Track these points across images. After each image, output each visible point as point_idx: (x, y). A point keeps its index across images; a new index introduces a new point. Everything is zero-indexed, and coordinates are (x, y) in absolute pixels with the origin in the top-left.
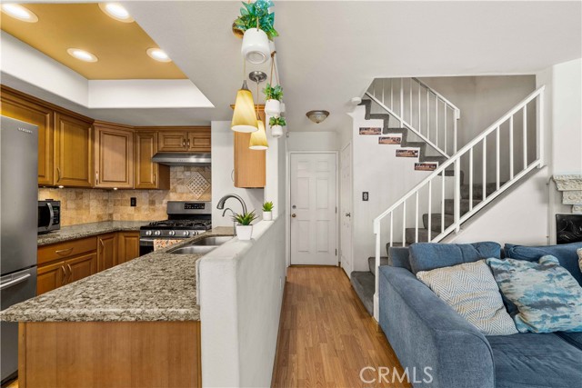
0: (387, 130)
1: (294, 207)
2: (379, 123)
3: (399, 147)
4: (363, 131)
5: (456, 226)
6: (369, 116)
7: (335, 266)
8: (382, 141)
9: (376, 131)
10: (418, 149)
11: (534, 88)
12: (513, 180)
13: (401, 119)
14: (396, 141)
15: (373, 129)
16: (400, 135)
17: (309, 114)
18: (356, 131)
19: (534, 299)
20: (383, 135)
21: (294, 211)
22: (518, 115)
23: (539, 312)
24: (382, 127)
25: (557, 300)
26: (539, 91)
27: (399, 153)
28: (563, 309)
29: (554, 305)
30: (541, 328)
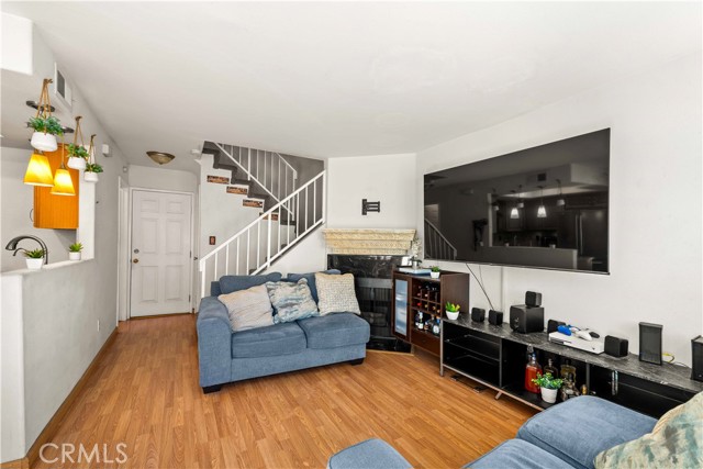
0: (235, 180)
1: (136, 251)
2: (228, 174)
3: (246, 197)
4: (211, 179)
5: (268, 263)
6: (217, 165)
7: (189, 314)
8: (229, 190)
9: (224, 180)
10: (263, 201)
11: (322, 170)
13: (248, 173)
14: (243, 192)
15: (221, 178)
16: (247, 187)
17: (150, 154)
18: (204, 178)
19: (283, 303)
20: (231, 185)
21: (135, 256)
22: (311, 186)
23: (285, 310)
24: (230, 178)
25: (294, 302)
26: (323, 173)
27: (246, 203)
28: (296, 306)
29: (292, 305)
30: (284, 319)
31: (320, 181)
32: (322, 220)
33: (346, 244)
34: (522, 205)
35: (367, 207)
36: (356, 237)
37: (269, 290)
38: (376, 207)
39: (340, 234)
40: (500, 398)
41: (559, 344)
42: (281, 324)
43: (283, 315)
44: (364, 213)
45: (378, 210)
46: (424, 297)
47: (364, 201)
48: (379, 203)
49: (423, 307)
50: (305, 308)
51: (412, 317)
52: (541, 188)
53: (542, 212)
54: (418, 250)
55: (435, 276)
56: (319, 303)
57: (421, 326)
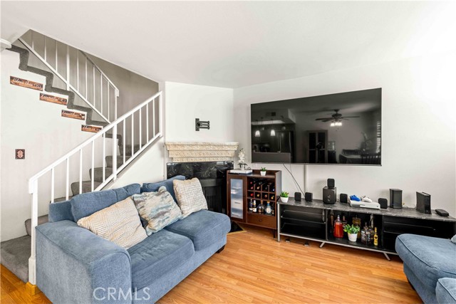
0: (49, 87)
3: (65, 108)
4: (15, 81)
5: (114, 176)
6: (25, 67)
8: (43, 97)
9: (36, 86)
10: (85, 113)
11: (157, 91)
12: (148, 143)
13: (67, 82)
14: (63, 102)
15: (32, 83)
16: (66, 97)
18: (5, 78)
19: (155, 214)
20: (44, 92)
22: (150, 104)
23: (157, 220)
24: (44, 84)
25: (164, 210)
26: (160, 94)
27: (65, 114)
28: (167, 214)
29: (163, 213)
30: (158, 229)
31: (157, 99)
32: (160, 134)
33: (186, 154)
34: (263, 129)
35: (199, 125)
36: (195, 148)
37: (136, 203)
38: (207, 125)
39: (183, 145)
40: (323, 246)
41: (358, 207)
42: (154, 235)
43: (157, 225)
44: (197, 130)
45: (208, 128)
46: (256, 189)
47: (197, 120)
48: (208, 122)
49: (256, 197)
50: (174, 214)
51: (247, 205)
52: (272, 120)
53: (273, 133)
54: (245, 156)
55: (263, 174)
56: (182, 207)
57: (255, 210)
